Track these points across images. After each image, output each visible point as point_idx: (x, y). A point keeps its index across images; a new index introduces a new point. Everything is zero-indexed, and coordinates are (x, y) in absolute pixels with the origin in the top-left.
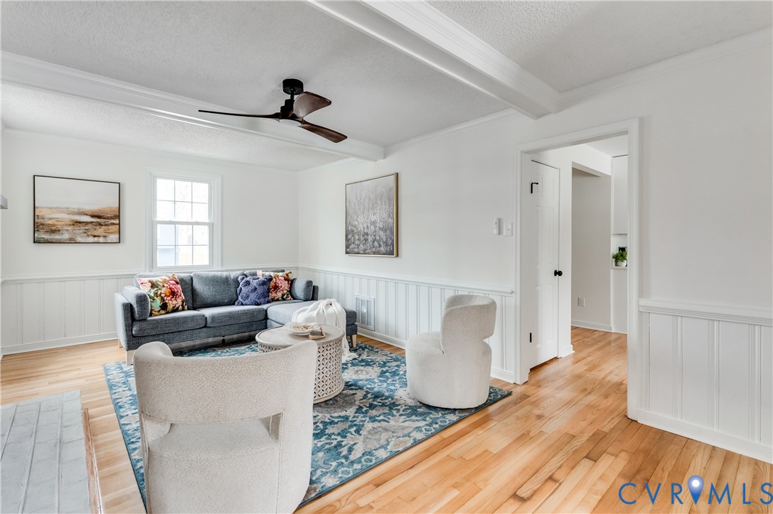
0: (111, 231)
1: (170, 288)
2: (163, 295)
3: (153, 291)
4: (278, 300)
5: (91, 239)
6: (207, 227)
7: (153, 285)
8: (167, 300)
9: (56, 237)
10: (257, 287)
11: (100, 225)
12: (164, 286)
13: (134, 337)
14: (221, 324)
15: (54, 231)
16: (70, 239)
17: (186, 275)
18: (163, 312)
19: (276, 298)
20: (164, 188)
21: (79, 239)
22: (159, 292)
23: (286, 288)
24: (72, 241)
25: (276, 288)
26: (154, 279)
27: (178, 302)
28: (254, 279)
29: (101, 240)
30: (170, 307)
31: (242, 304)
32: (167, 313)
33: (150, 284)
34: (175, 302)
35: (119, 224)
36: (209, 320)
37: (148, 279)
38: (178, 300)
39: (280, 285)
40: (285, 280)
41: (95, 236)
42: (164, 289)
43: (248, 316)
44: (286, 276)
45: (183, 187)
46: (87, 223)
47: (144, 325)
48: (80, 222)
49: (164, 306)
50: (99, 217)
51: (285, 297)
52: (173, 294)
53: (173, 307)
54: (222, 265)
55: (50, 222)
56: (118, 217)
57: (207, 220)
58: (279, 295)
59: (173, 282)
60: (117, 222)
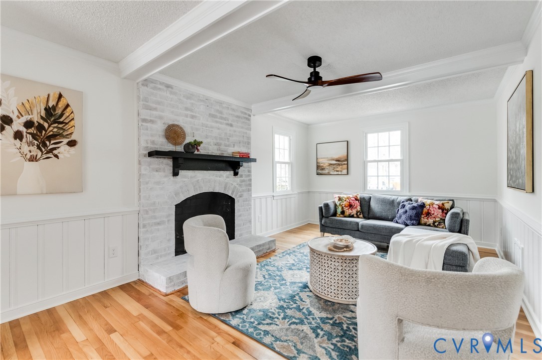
0: (343, 168)
1: (349, 202)
2: (343, 206)
3: (339, 202)
4: (429, 225)
5: (336, 173)
6: (399, 162)
7: (340, 199)
8: (346, 209)
9: (324, 172)
10: (408, 210)
11: (339, 165)
12: (346, 201)
13: (323, 225)
14: (367, 232)
15: (323, 169)
16: (328, 173)
17: (367, 195)
18: (342, 216)
19: (428, 223)
20: (372, 138)
21: (331, 173)
22: (342, 203)
23: (439, 216)
24: (329, 174)
25: (428, 214)
26: (341, 196)
27: (354, 212)
28: (409, 204)
29: (340, 173)
30: (347, 213)
31: (397, 222)
32: (345, 217)
33: (338, 198)
34: (350, 211)
35: (347, 164)
36: (360, 227)
37: (338, 195)
38: (353, 210)
39: (432, 212)
40: (439, 208)
41: (337, 171)
42: (345, 202)
43: (388, 231)
44: (441, 205)
45: (384, 136)
46: (334, 164)
47: (327, 220)
48: (332, 164)
49: (343, 212)
50: (338, 161)
51: (436, 224)
52: (351, 206)
53: (350, 214)
54: (409, 191)
55: (322, 165)
56: (347, 160)
57: (399, 157)
58: (431, 221)
59: (354, 199)
60: (346, 163)
